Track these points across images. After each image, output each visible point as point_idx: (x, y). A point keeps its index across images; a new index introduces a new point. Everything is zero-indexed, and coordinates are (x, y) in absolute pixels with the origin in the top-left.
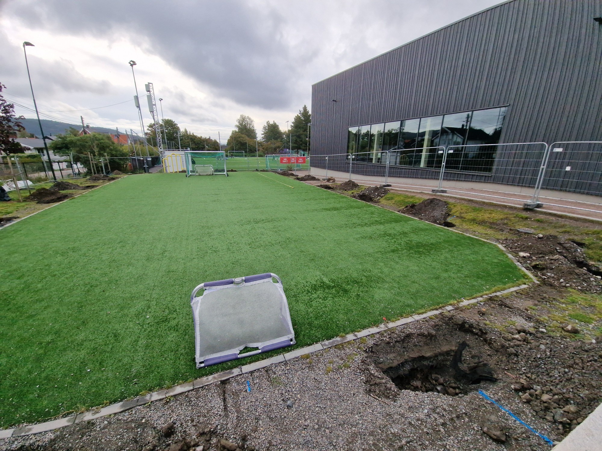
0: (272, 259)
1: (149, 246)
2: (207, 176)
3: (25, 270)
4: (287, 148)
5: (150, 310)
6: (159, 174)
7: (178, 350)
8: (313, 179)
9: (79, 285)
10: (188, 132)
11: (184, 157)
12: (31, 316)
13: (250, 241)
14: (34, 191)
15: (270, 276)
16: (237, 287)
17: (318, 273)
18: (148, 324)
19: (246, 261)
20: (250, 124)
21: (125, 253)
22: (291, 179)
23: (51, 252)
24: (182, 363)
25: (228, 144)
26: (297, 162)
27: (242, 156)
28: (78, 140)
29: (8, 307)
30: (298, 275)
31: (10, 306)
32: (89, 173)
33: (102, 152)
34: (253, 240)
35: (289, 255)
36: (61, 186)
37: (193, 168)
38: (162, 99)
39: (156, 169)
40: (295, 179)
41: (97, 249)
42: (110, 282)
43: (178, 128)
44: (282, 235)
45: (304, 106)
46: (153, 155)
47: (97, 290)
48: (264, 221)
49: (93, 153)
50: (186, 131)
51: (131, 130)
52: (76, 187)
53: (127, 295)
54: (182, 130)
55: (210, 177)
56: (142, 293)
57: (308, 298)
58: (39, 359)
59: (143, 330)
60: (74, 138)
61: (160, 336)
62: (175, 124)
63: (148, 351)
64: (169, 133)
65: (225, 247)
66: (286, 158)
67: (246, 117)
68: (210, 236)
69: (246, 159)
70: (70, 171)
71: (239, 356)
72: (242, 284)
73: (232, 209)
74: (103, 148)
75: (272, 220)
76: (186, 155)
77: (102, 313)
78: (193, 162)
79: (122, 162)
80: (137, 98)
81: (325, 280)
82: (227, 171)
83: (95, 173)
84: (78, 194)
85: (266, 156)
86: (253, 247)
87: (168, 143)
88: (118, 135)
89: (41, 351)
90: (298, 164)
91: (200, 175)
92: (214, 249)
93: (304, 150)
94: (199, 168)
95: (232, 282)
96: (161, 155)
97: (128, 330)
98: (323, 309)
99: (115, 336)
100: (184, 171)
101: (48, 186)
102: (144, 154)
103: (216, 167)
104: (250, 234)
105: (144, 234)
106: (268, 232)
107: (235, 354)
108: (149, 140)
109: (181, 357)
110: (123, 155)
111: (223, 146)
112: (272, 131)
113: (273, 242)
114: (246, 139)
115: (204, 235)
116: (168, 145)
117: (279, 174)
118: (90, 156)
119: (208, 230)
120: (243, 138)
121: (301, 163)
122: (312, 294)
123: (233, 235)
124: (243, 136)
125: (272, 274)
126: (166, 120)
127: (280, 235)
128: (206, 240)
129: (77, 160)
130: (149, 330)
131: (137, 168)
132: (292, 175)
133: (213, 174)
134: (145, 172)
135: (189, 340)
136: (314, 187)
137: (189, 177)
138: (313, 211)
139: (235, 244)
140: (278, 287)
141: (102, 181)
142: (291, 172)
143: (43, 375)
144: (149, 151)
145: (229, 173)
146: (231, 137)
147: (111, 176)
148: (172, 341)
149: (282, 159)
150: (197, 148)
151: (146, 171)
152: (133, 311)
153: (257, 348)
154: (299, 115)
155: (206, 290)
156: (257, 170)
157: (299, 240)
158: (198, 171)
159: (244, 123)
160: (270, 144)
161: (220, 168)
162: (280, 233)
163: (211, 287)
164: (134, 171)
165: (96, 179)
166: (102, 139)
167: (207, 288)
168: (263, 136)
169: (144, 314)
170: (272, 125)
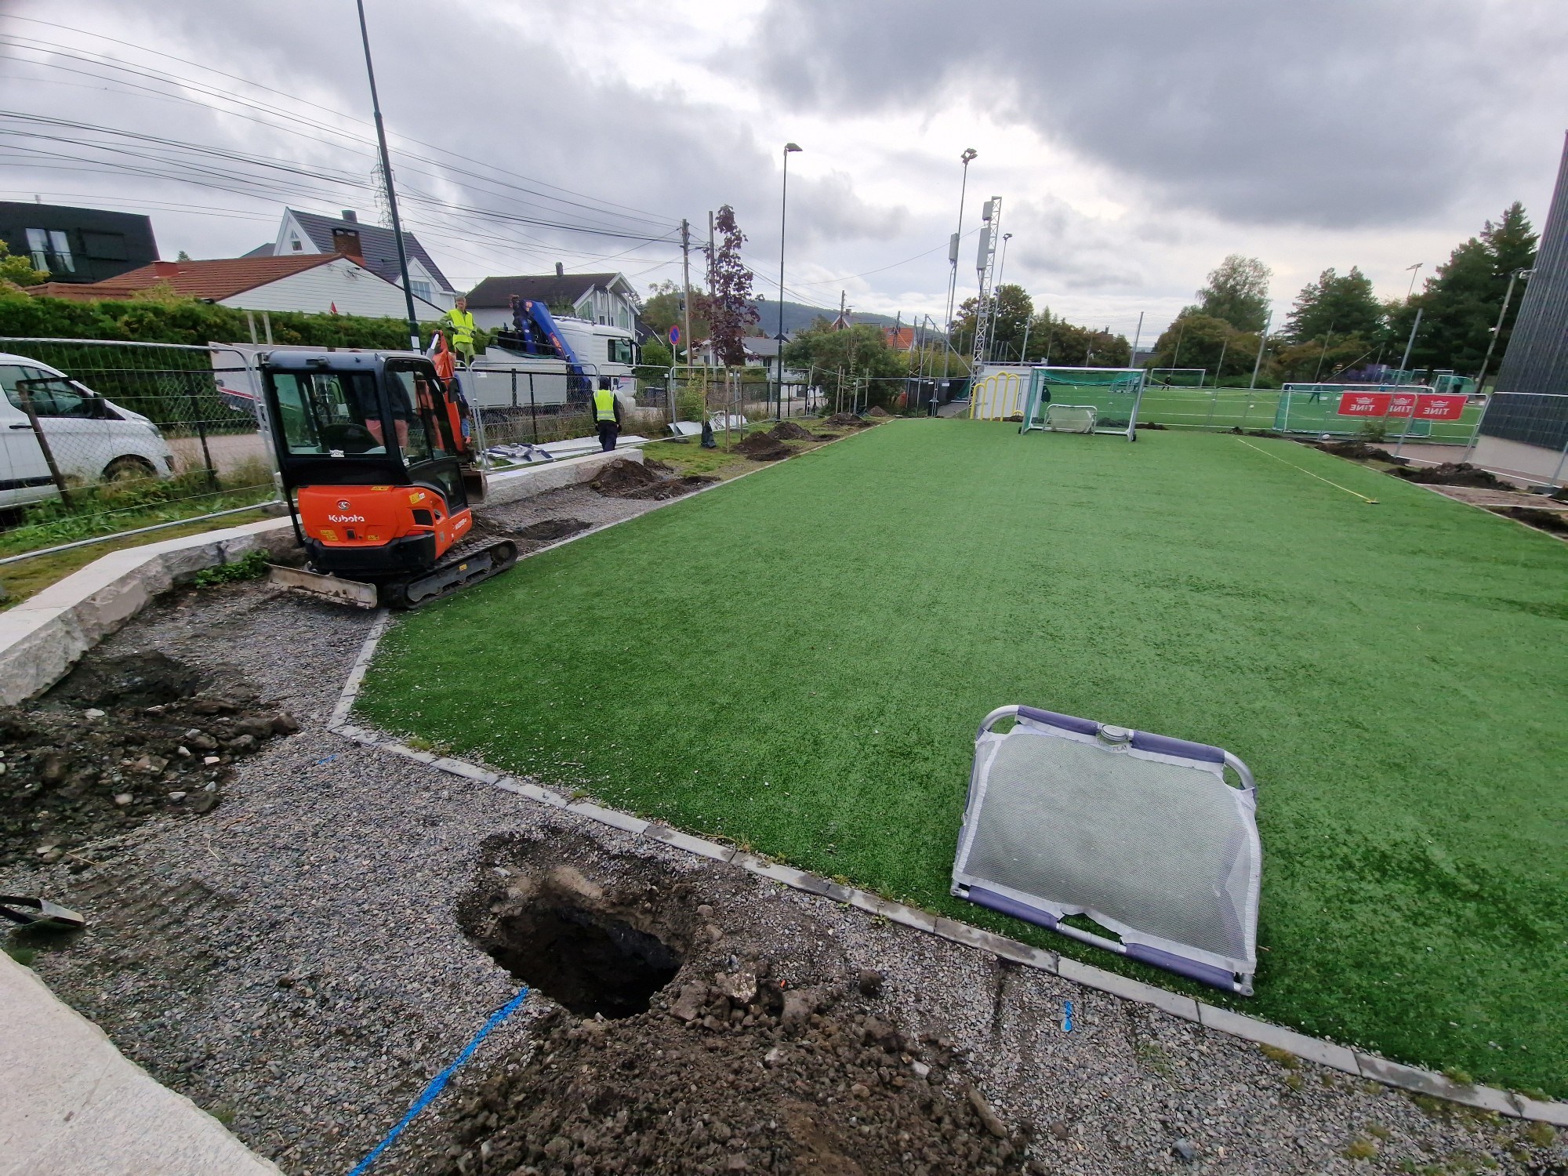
0: (1227, 711)
1: (907, 582)
2: (1073, 436)
3: (714, 571)
4: (1382, 362)
5: (882, 719)
6: (957, 421)
7: (918, 830)
8: (1484, 480)
9: (779, 623)
10: (1052, 318)
11: (1027, 384)
12: (708, 652)
13: (1162, 637)
14: (748, 435)
15: (1220, 760)
16: (1104, 748)
17: (1410, 820)
18: (875, 746)
19: (1138, 690)
20: (1253, 284)
21: (861, 584)
22: (1372, 471)
23: (751, 551)
24: (923, 863)
25: (1156, 349)
26: (1419, 412)
27: (1195, 384)
28: (829, 341)
29: (684, 627)
30: (1319, 794)
31: (687, 626)
32: (829, 409)
33: (861, 366)
34: (1174, 638)
35: (1295, 720)
36: (785, 430)
37: (1042, 411)
38: (1010, 236)
39: (955, 408)
40: (1390, 472)
41: (815, 562)
42: (825, 635)
43: (1030, 306)
44: (1281, 649)
45: (1509, 207)
46: (954, 374)
47: (803, 643)
48: (1225, 591)
49: (847, 367)
50: (1047, 314)
51: (927, 316)
52: (805, 435)
53: (848, 671)
54: (1038, 311)
55: (1081, 438)
56: (875, 679)
57: (1342, 884)
58: (705, 728)
59: (863, 754)
60: (823, 337)
61: (890, 783)
62: (1026, 298)
63: (863, 802)
64: (1004, 321)
65: (1082, 633)
66: (1369, 396)
67: (1247, 262)
68: (1047, 594)
69: (1208, 392)
70: (802, 403)
71: (1058, 926)
72: (1120, 746)
73: (1127, 536)
74: (865, 357)
75: (1255, 594)
76: (1035, 376)
77: (802, 688)
78: (1046, 397)
79: (891, 390)
80: (956, 239)
81: (1438, 854)
82: (1137, 426)
83: (839, 411)
84: (810, 450)
85: (1287, 388)
86: (1168, 656)
87: (994, 345)
88: (897, 328)
89: (711, 717)
90: (1420, 421)
91: (1054, 431)
92: (1051, 630)
93: (1462, 371)
94: (1057, 413)
95: (1093, 732)
96: (973, 376)
97: (836, 742)
98: (1401, 950)
99: (815, 743)
100: (1016, 419)
101: (767, 428)
102: (937, 371)
103: (1106, 413)
104: (1165, 616)
105: (901, 553)
106: (1231, 625)
107: (1050, 916)
108: (954, 339)
109: (923, 851)
110: (897, 373)
111: (1141, 355)
112: (1332, 304)
113: (1245, 663)
114: (1225, 331)
115: (1032, 586)
116: (993, 351)
117: (1323, 448)
118: (840, 375)
119: (1044, 577)
120: (1215, 328)
121: (1435, 416)
122: (1362, 879)
123: (1111, 607)
124: (1216, 321)
125: (1228, 755)
126: (1004, 287)
127: (1274, 647)
128: (1036, 600)
129: (818, 381)
130: (873, 758)
131: (915, 405)
132: (1383, 457)
133: (1090, 432)
134: (929, 414)
135: (946, 822)
136: (1477, 511)
137: (1025, 433)
138: (1450, 597)
139: (1112, 634)
140: (1238, 802)
141: (846, 427)
142: (1376, 446)
143: (707, 757)
144: (949, 366)
145: (1140, 432)
146: (1175, 328)
147: (864, 418)
148: (912, 805)
149: (1349, 400)
150: (1064, 358)
151: (930, 411)
152: (852, 707)
153: (1115, 937)
154: (1480, 240)
155: (1019, 723)
156: (1238, 431)
157: (1350, 683)
158: (1055, 420)
159: (1231, 282)
160: (1315, 346)
161: (1116, 414)
162: (1278, 639)
163: (1034, 722)
164: (907, 411)
165: (840, 422)
166: (868, 339)
167: (1024, 720)
168: (1293, 320)
169: (871, 722)
170: (1343, 283)
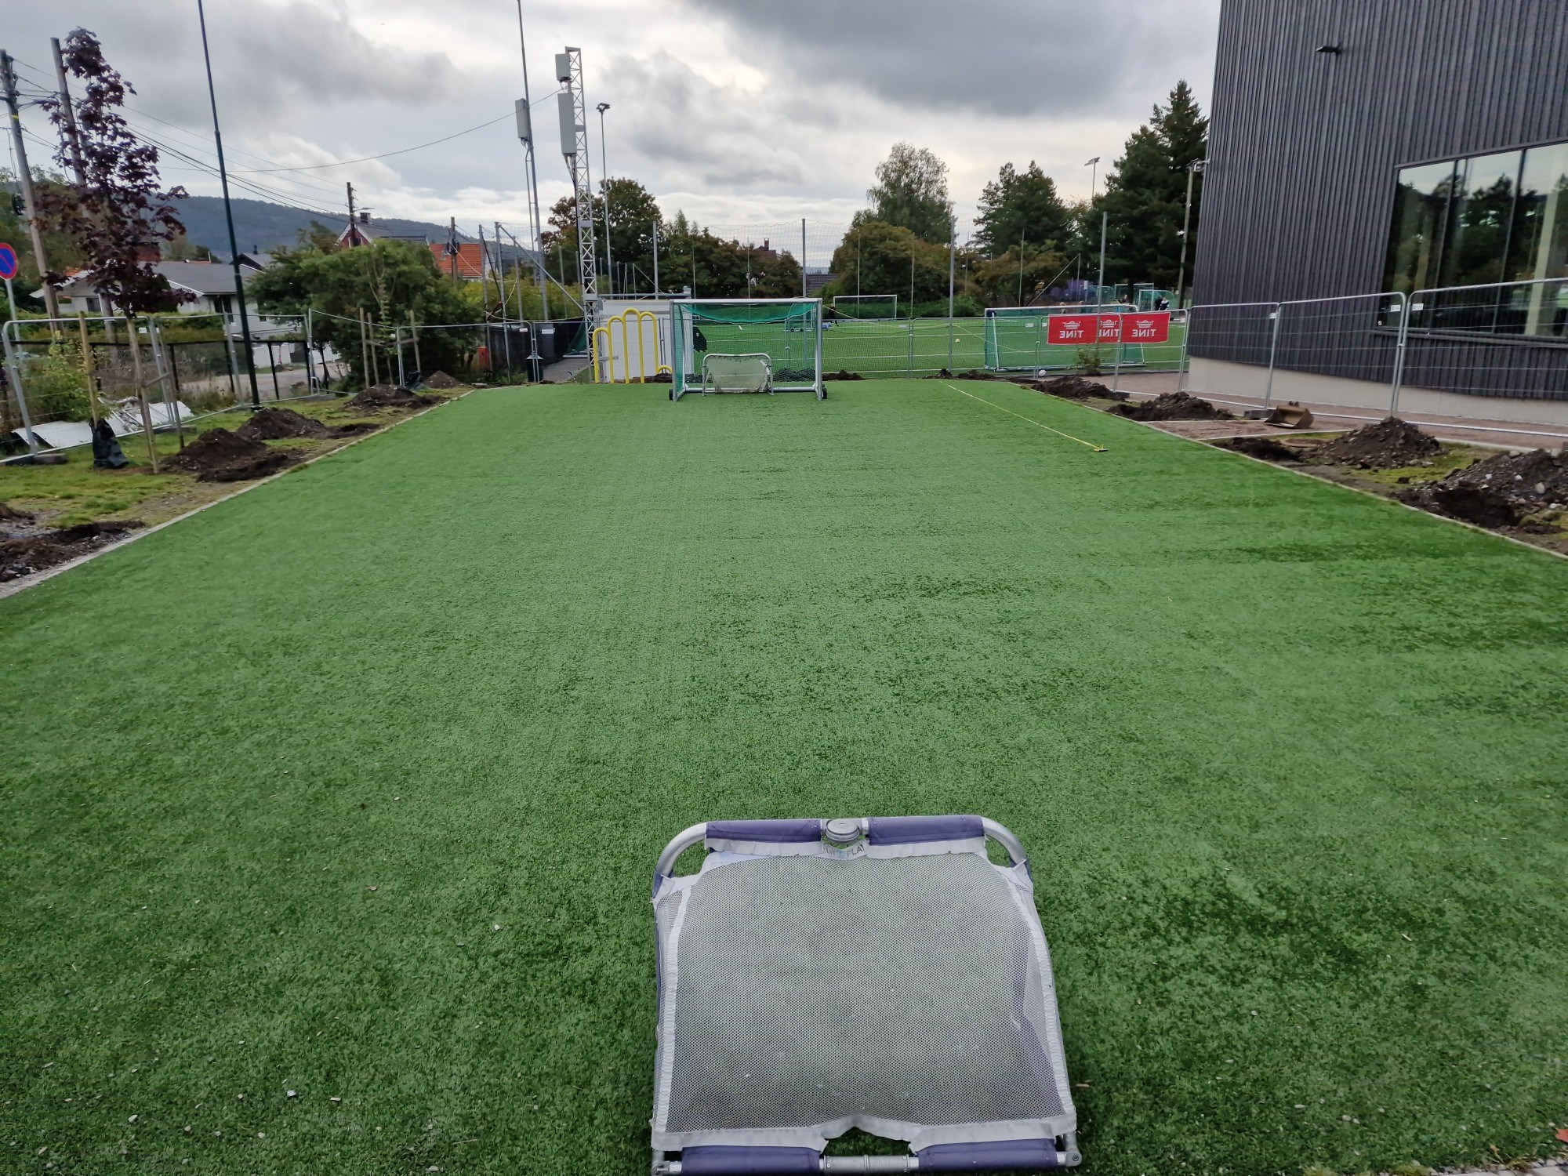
0: (989, 756)
2: (746, 398)
4: (1083, 278)
5: (504, 901)
6: (576, 387)
7: (588, 1083)
8: (1201, 410)
9: (291, 774)
10: (690, 227)
11: (667, 324)
12: (143, 865)
13: (897, 667)
14: (195, 438)
15: (979, 832)
16: (836, 857)
17: (1204, 848)
18: (496, 954)
19: (877, 754)
20: (930, 183)
22: (1094, 411)
24: (602, 1138)
25: (832, 269)
26: (1127, 336)
27: (888, 315)
29: (83, 825)
30: (1107, 841)
31: (88, 822)
32: (354, 381)
33: (400, 307)
34: (912, 666)
35: (1066, 748)
36: (272, 422)
37: (697, 367)
38: (607, 106)
39: (570, 366)
40: (1112, 410)
42: (384, 777)
43: (655, 210)
44: (1036, 656)
45: (1175, 87)
46: (561, 315)
47: (345, 801)
49: (372, 308)
50: (682, 222)
51: (498, 224)
52: (313, 428)
53: (435, 831)
54: (668, 217)
55: (758, 401)
59: (477, 975)
60: (324, 259)
62: (646, 198)
64: (623, 233)
65: (794, 684)
66: (1076, 319)
67: (917, 152)
68: (740, 635)
69: (903, 325)
70: (301, 374)
71: (823, 1164)
72: (854, 847)
73: (834, 533)
74: (403, 292)
75: (996, 588)
76: (676, 314)
77: (349, 886)
78: (700, 343)
79: (459, 343)
80: (524, 108)
82: (825, 378)
83: (372, 383)
84: (320, 451)
85: (989, 314)
86: (909, 693)
87: (614, 269)
88: (454, 243)
90: (1131, 346)
91: (719, 393)
92: (753, 689)
93: (1163, 284)
94: (719, 368)
95: (816, 835)
96: (587, 316)
97: (425, 968)
99: (382, 982)
100: (662, 378)
101: (234, 421)
102: (531, 312)
103: (783, 362)
104: (897, 637)
106: (975, 635)
107: (808, 1152)
108: (551, 261)
110: (467, 315)
111: (816, 278)
112: (1021, 207)
113: (999, 683)
114: (909, 244)
115: (718, 627)
116: (614, 278)
117: (1040, 387)
118: (363, 322)
119: (733, 610)
120: (897, 239)
121: (1144, 339)
122: (1170, 943)
123: (830, 638)
124: (898, 231)
125: (988, 823)
127: (1027, 654)
128: (727, 647)
129: (323, 334)
130: (496, 977)
131: (504, 365)
132: (1101, 392)
133: (767, 391)
134: (531, 379)
135: (632, 1050)
136: (1200, 448)
137: (679, 399)
138: (1193, 555)
139: (835, 677)
140: (1011, 886)
141: (390, 409)
142: (1093, 380)
144: (550, 301)
145: (831, 385)
146: (848, 238)
147: (419, 392)
149: (1056, 326)
150: (717, 285)
151: (533, 374)
152: (449, 894)
154: (1151, 128)
155: (713, 850)
156: (945, 374)
157: (1116, 685)
158: (716, 377)
159: (904, 181)
160: (1010, 261)
161: (797, 363)
163: (733, 843)
164: (493, 376)
165: (374, 403)
167: (719, 844)
168: (981, 227)
170: (1024, 181)
